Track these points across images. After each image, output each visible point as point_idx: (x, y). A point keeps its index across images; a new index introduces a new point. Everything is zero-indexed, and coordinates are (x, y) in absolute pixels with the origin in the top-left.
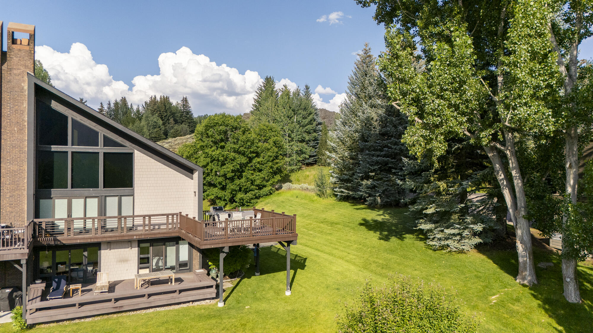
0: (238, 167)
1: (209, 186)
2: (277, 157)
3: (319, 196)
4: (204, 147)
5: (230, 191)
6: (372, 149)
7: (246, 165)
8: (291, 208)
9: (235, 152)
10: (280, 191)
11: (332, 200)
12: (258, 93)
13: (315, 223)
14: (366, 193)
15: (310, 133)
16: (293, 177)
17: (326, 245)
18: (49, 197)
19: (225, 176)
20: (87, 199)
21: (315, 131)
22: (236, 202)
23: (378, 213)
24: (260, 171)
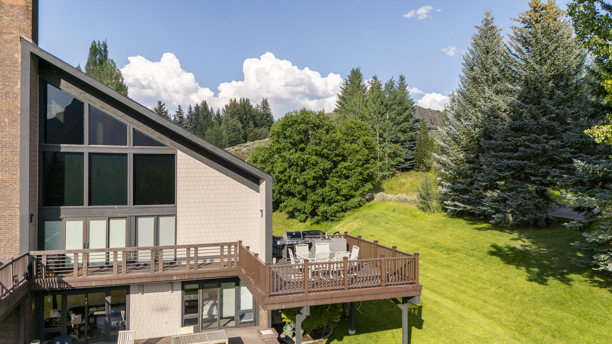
0: (321, 173)
1: (287, 196)
2: (367, 161)
3: (423, 209)
4: (280, 150)
5: (310, 202)
6: (501, 148)
7: (330, 170)
8: (387, 225)
9: (316, 155)
10: (372, 203)
11: (441, 216)
12: (343, 89)
13: (423, 248)
14: (492, 208)
15: (406, 133)
16: (385, 184)
17: (445, 284)
18: (57, 218)
19: (305, 183)
20: (112, 221)
21: (412, 129)
22: (318, 216)
23: (512, 236)
24: (347, 177)
